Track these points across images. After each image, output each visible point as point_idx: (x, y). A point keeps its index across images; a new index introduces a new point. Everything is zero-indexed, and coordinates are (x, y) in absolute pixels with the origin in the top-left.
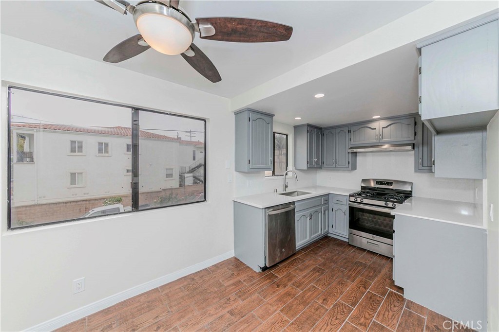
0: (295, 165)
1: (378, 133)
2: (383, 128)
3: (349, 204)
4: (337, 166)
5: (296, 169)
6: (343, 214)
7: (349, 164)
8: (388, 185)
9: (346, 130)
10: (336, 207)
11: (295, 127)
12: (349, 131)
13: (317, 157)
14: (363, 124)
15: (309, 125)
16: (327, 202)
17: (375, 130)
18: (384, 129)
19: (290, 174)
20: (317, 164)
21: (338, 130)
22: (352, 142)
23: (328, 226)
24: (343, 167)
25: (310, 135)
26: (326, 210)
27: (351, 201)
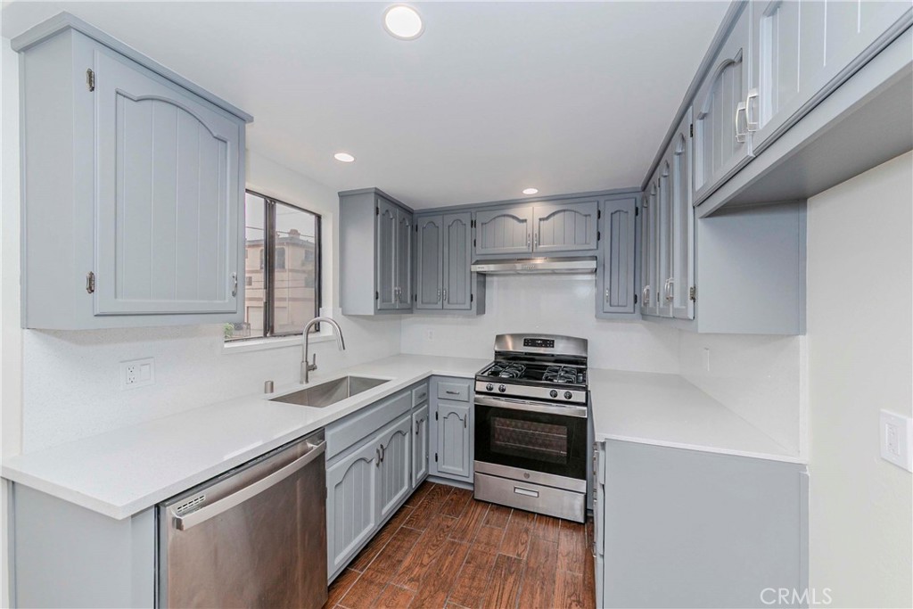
0: (342, 302)
1: (530, 232)
2: (540, 219)
3: (476, 400)
4: (446, 306)
5: (344, 313)
6: (461, 423)
7: (472, 300)
8: (546, 346)
9: (466, 219)
10: (444, 408)
11: (343, 196)
12: (473, 224)
13: (402, 282)
14: (502, 208)
15: (379, 195)
16: (424, 399)
17: (525, 224)
18: (542, 222)
19: (327, 330)
20: (401, 302)
21: (449, 219)
22: (479, 250)
23: (427, 460)
24: (457, 307)
25: (382, 223)
26: (422, 421)
27: (478, 393)
